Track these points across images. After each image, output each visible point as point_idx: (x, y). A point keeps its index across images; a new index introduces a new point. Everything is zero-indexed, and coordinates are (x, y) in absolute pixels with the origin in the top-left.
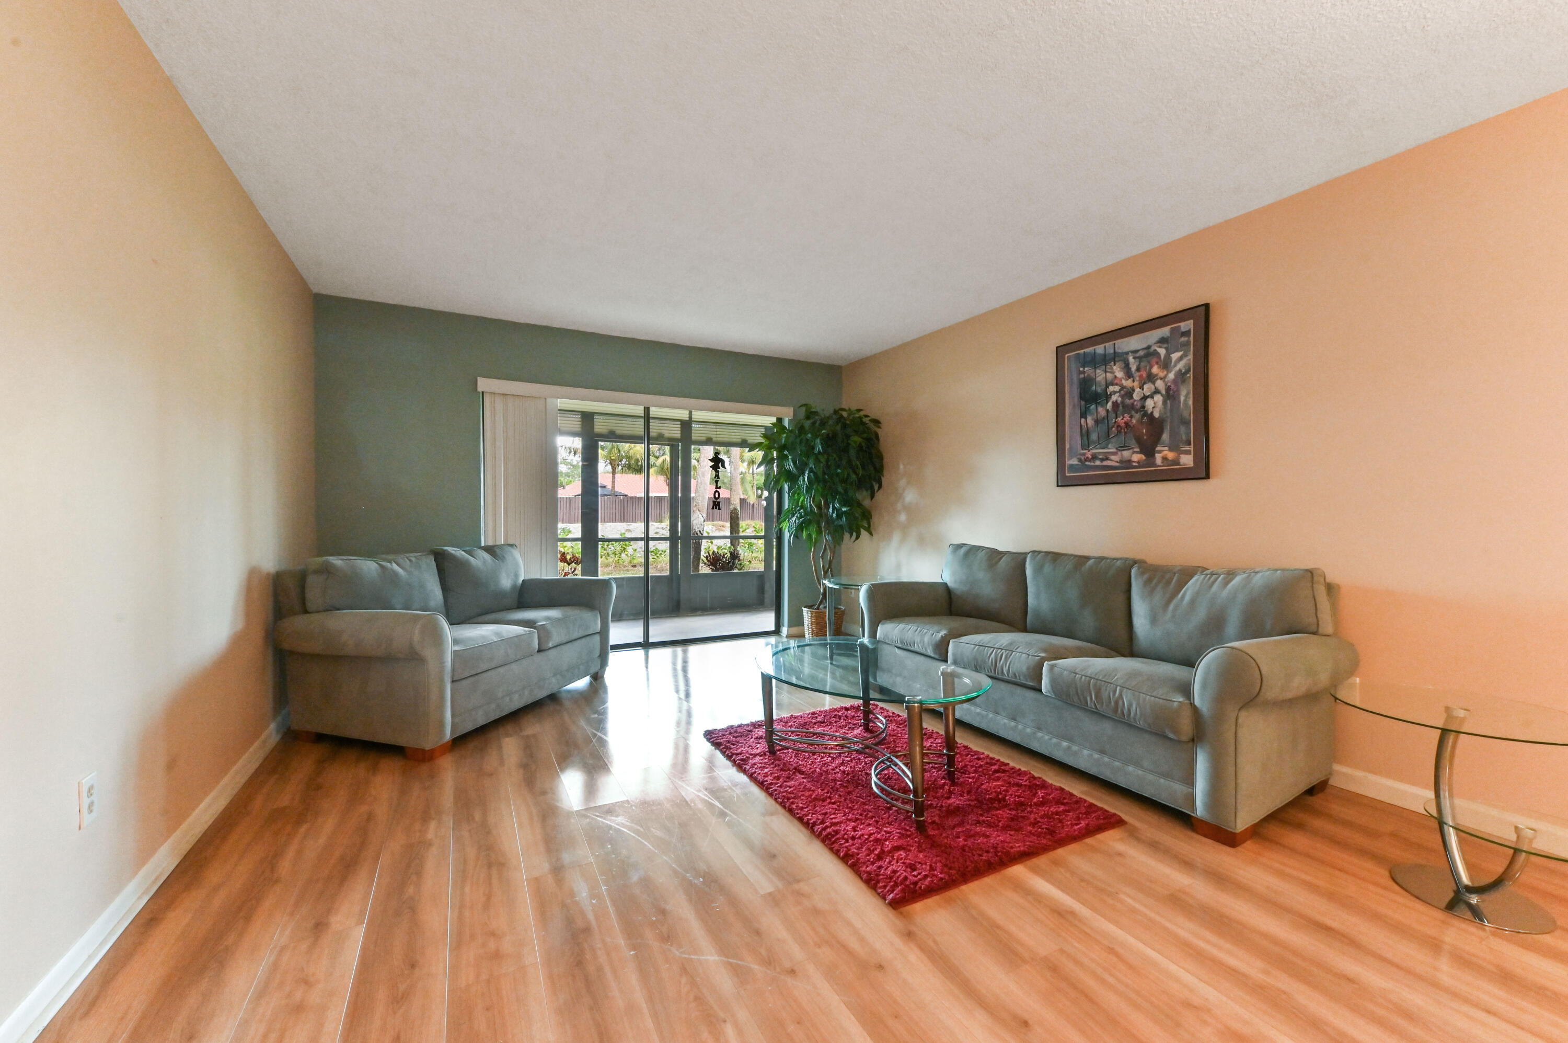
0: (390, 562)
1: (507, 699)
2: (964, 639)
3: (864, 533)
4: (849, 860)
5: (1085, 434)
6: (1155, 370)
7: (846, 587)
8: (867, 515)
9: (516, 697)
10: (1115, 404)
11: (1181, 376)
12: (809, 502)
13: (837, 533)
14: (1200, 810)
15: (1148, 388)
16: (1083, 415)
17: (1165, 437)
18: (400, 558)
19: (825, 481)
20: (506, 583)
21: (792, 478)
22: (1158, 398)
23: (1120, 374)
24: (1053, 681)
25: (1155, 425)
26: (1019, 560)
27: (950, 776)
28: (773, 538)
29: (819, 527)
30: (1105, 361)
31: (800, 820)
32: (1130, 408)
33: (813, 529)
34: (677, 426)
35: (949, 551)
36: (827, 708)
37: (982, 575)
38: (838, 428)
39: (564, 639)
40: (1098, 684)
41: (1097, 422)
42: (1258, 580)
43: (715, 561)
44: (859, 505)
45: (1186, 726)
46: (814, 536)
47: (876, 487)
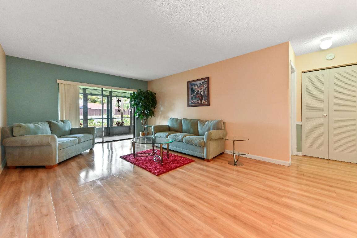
0: (36, 124)
1: (71, 154)
2: (171, 135)
3: (153, 116)
4: (150, 171)
5: (192, 98)
6: (202, 87)
7: (149, 127)
8: (153, 113)
9: (73, 154)
10: (196, 93)
11: (206, 88)
12: (141, 110)
13: (147, 116)
14: (205, 157)
15: (201, 90)
16: (192, 94)
17: (203, 99)
18: (39, 123)
19: (144, 106)
20: (67, 129)
21: (137, 105)
22: (202, 92)
23: (197, 87)
24: (185, 140)
25: (202, 96)
26: (181, 120)
27: (168, 158)
28: (132, 118)
29: (143, 115)
30: (195, 85)
31: (141, 167)
32: (198, 94)
33: (142, 116)
34: (109, 93)
35: (169, 119)
36: (145, 150)
37: (175, 123)
38: (147, 94)
39: (84, 140)
40: (191, 140)
41: (194, 96)
42: (215, 122)
43: (118, 124)
44: (152, 110)
45: (203, 144)
46: (142, 117)
47: (155, 107)
